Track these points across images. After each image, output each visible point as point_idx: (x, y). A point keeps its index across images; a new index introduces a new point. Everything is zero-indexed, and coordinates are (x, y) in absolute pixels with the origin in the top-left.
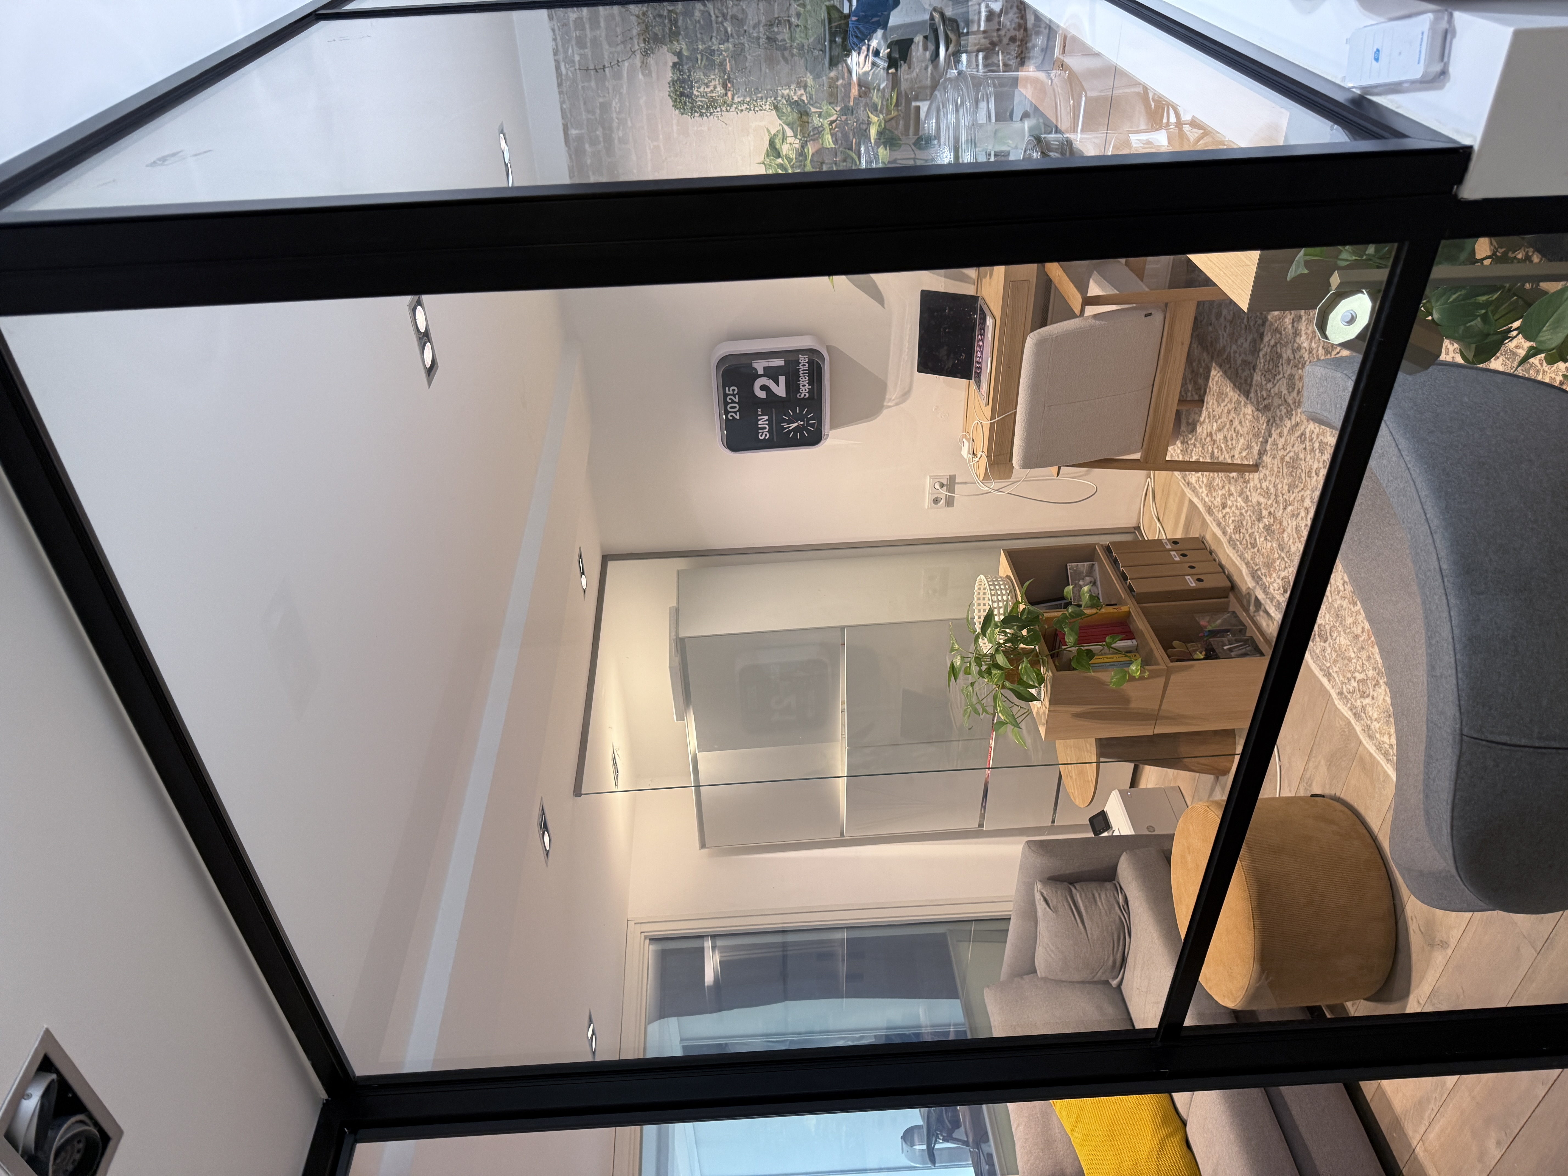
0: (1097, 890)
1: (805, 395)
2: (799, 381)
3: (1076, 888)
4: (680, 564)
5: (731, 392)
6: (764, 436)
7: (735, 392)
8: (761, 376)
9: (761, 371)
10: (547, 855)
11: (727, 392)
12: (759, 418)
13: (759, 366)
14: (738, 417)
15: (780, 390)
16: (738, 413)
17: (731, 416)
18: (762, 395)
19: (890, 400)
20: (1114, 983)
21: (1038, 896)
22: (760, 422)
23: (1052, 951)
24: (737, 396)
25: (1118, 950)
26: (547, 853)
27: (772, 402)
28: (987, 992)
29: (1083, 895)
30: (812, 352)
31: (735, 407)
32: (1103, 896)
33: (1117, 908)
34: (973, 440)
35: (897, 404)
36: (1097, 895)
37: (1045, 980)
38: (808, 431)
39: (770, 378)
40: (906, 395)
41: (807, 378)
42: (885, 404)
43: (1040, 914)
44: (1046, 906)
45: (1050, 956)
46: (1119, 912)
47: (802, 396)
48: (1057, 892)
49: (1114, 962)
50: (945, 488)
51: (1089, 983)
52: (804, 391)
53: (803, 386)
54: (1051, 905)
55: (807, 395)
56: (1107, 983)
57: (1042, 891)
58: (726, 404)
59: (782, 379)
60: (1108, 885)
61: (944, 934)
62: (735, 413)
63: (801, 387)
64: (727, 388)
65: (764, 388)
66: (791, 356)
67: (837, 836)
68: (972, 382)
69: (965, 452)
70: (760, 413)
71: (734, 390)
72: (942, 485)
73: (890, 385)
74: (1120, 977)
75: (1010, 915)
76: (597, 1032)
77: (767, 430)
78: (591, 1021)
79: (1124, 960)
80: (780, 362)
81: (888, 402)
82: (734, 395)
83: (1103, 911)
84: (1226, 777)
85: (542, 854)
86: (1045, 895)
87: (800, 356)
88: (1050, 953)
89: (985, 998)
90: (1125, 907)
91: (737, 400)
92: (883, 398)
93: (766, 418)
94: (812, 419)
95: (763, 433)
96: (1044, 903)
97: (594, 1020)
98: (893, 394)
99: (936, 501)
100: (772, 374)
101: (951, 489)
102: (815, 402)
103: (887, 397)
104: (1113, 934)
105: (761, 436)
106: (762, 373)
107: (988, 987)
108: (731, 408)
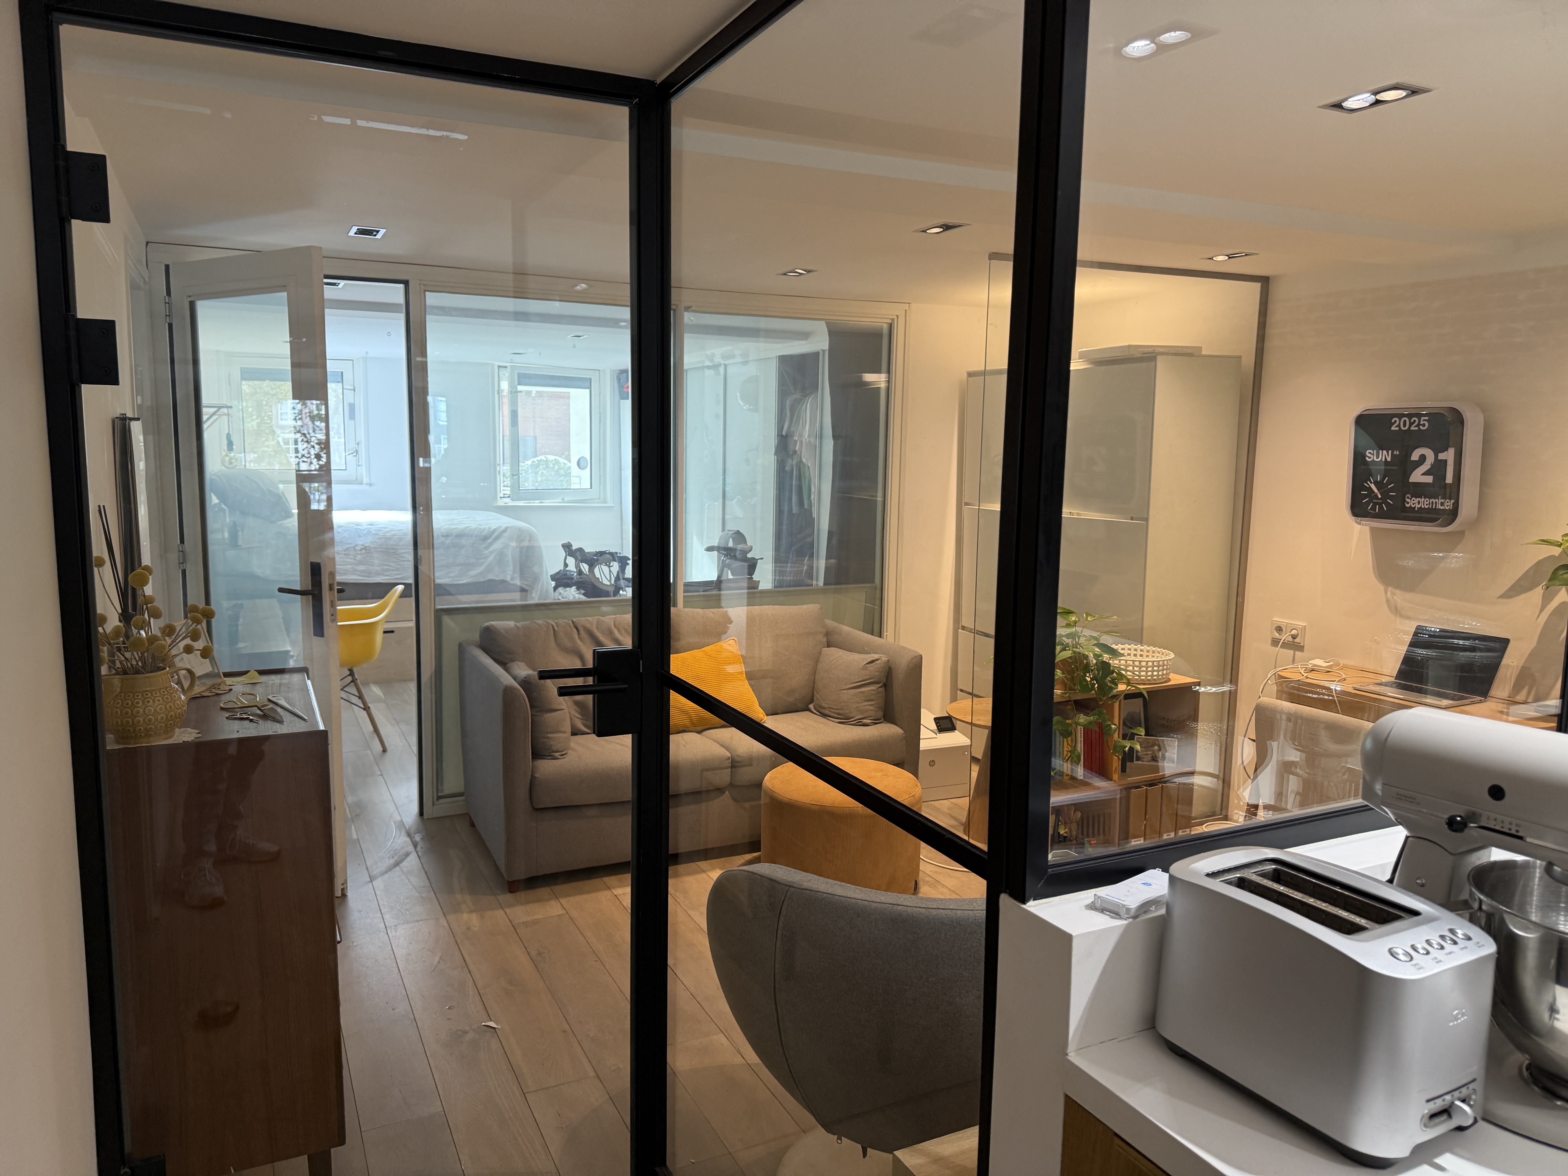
0: (877, 704)
1: (1408, 503)
2: (1425, 498)
3: (880, 687)
4: (1249, 360)
5: (1422, 423)
6: (1369, 455)
7: (1421, 427)
8: (1436, 456)
9: (1441, 456)
10: (923, 231)
11: (1423, 418)
12: (1390, 452)
13: (1449, 455)
14: (1393, 428)
15: (1418, 476)
16: (1397, 429)
17: (1395, 421)
18: (1415, 456)
19: (1393, 594)
20: (811, 706)
21: (876, 656)
22: (1385, 452)
23: (837, 661)
24: (1417, 428)
25: (831, 712)
26: (925, 231)
27: (1404, 466)
28: (818, 606)
29: (873, 692)
30: (1454, 513)
31: (1405, 426)
32: (870, 708)
33: (860, 717)
34: (1329, 672)
35: (1388, 601)
36: (872, 703)
37: (820, 653)
38: (1368, 503)
39: (1432, 466)
40: (1396, 611)
41: (1426, 507)
42: (1390, 588)
43: (864, 656)
44: (868, 661)
45: (834, 660)
46: (858, 717)
47: (1408, 500)
48: (877, 671)
49: (824, 708)
50: (1291, 640)
51: (813, 687)
52: (1413, 502)
53: (1419, 502)
54: (869, 665)
55: (1408, 506)
56: (812, 701)
57: (879, 661)
58: (1410, 416)
59: (1429, 479)
60: (880, 714)
61: (873, 582)
62: (1399, 426)
63: (1418, 499)
64: (1427, 418)
65: (1423, 458)
66: (1453, 492)
67: (966, 499)
68: (1393, 679)
69: (1319, 662)
70: (1395, 453)
71: (1424, 425)
72: (1294, 637)
73: (1409, 596)
74: (814, 711)
75: (883, 638)
76: (802, 277)
77: (1375, 459)
78: (809, 271)
79: (824, 715)
80: (1449, 479)
81: (1391, 592)
82: (1419, 425)
83: (859, 705)
84: (962, 831)
85: (924, 226)
86: (876, 662)
87: (1453, 501)
88: (837, 660)
89: (813, 605)
90: (861, 723)
91: (1412, 428)
92: (1397, 586)
93: (1389, 459)
94: (1381, 508)
95: (1373, 454)
96: (870, 660)
97: (810, 274)
98: (1400, 598)
99: (1279, 629)
100: (1438, 468)
101: (1285, 645)
102: (1399, 512)
103: (1398, 592)
104: (842, 710)
105: (1370, 453)
106: (1439, 458)
107: (821, 608)
108: (1405, 421)
